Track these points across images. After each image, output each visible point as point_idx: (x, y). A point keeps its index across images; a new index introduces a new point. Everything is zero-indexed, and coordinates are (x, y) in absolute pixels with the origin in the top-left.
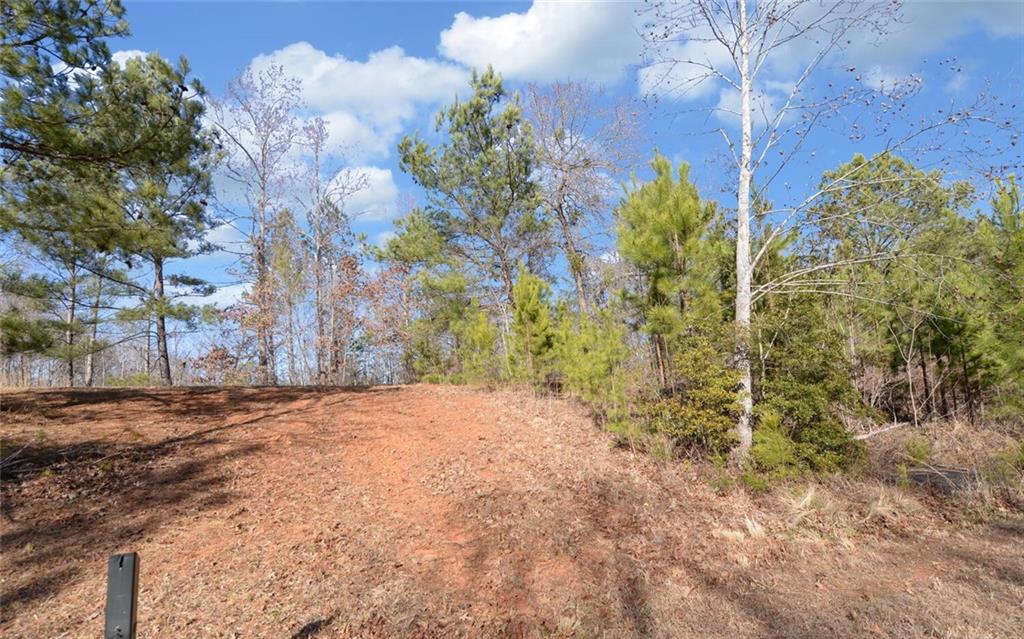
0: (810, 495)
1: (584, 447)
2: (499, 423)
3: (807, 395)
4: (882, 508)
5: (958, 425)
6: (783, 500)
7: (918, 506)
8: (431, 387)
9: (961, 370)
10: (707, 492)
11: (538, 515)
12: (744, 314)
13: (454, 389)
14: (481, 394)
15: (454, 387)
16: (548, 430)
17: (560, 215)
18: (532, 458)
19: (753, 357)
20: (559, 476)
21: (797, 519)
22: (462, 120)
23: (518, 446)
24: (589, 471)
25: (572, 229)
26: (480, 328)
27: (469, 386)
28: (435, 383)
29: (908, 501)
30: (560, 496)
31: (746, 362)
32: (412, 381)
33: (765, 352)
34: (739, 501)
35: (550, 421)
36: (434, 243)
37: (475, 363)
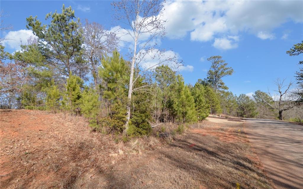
0: (137, 141)
1: (81, 132)
2: (52, 124)
3: (141, 116)
4: (151, 143)
5: (171, 123)
6: (131, 143)
7: (158, 141)
8: (28, 111)
9: (172, 112)
10: (113, 143)
11: (50, 157)
12: (130, 96)
13: (39, 112)
14: (51, 114)
15: (40, 111)
16: (71, 127)
17: (92, 61)
18: (60, 136)
19: (131, 106)
20: (67, 142)
21: (133, 148)
22: (56, 19)
23: (55, 132)
24: (79, 140)
25: (95, 66)
26: (54, 91)
27: (46, 111)
28: (31, 109)
29: (157, 141)
30: (64, 149)
31: (129, 108)
32: (20, 108)
33: (134, 105)
34: (121, 144)
35: (73, 123)
36: (40, 58)
37: (50, 103)
